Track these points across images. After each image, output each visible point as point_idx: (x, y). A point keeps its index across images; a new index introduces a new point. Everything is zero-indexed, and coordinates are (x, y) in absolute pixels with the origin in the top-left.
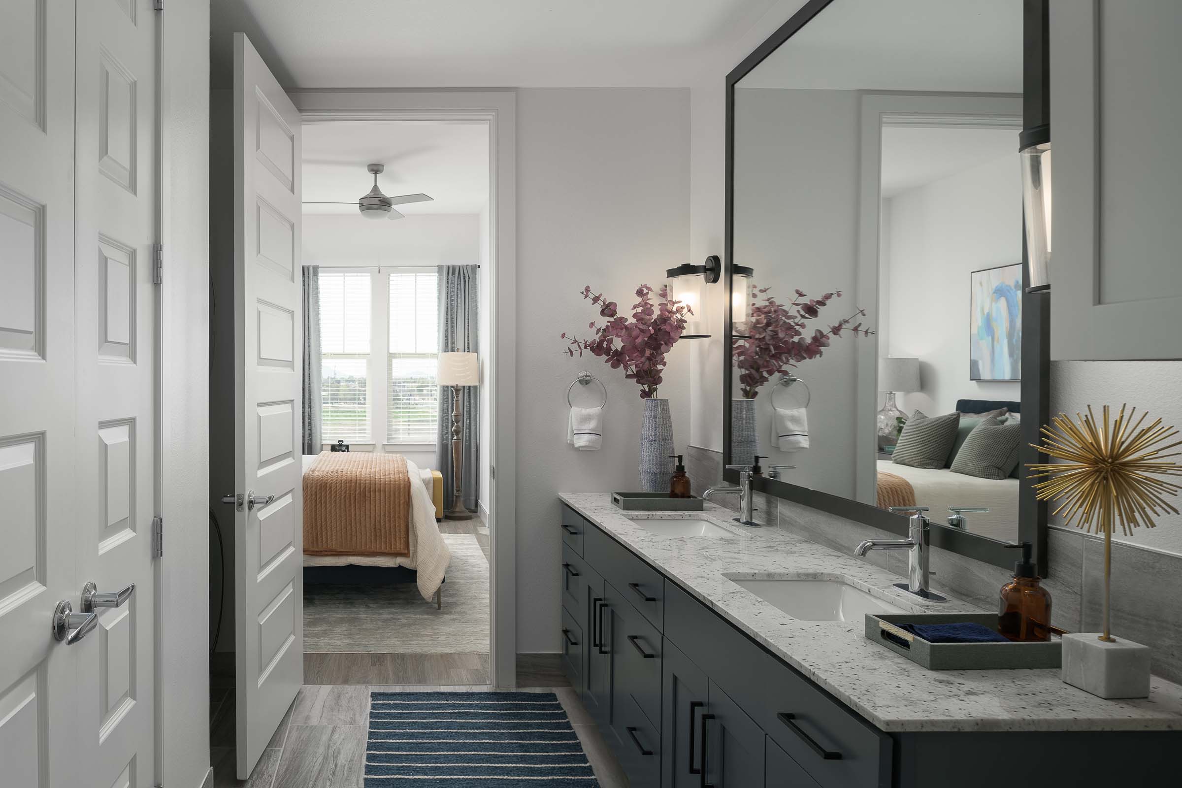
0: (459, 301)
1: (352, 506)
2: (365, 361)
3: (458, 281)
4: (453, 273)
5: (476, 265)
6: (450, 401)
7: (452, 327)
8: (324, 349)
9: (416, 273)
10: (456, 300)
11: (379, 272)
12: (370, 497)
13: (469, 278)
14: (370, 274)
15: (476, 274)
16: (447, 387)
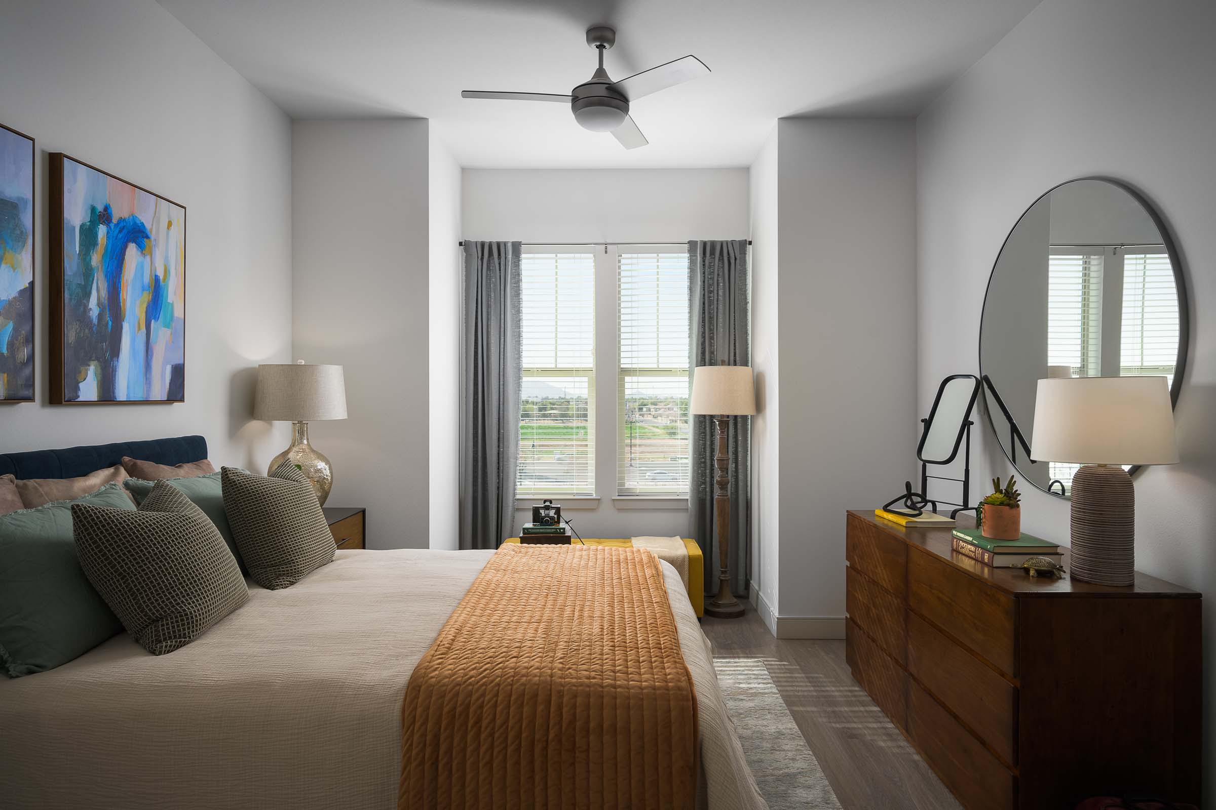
0: (721, 293)
1: (537, 779)
2: (586, 379)
3: (719, 264)
4: (713, 253)
5: (746, 240)
6: (708, 437)
7: (711, 330)
8: (526, 363)
9: (658, 253)
10: (715, 292)
11: (606, 252)
12: (588, 750)
13: (736, 259)
14: (592, 255)
15: (745, 254)
16: (704, 416)
